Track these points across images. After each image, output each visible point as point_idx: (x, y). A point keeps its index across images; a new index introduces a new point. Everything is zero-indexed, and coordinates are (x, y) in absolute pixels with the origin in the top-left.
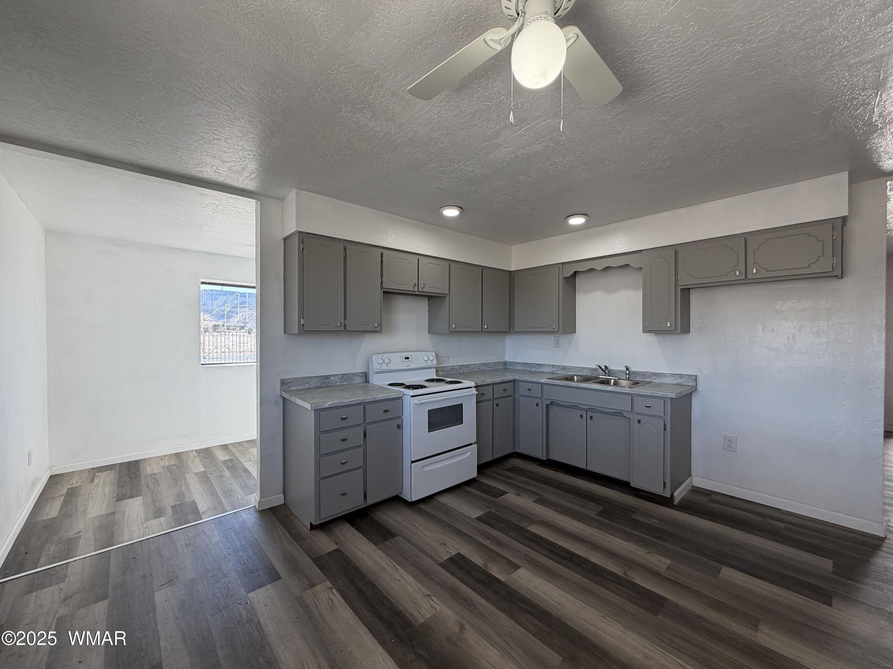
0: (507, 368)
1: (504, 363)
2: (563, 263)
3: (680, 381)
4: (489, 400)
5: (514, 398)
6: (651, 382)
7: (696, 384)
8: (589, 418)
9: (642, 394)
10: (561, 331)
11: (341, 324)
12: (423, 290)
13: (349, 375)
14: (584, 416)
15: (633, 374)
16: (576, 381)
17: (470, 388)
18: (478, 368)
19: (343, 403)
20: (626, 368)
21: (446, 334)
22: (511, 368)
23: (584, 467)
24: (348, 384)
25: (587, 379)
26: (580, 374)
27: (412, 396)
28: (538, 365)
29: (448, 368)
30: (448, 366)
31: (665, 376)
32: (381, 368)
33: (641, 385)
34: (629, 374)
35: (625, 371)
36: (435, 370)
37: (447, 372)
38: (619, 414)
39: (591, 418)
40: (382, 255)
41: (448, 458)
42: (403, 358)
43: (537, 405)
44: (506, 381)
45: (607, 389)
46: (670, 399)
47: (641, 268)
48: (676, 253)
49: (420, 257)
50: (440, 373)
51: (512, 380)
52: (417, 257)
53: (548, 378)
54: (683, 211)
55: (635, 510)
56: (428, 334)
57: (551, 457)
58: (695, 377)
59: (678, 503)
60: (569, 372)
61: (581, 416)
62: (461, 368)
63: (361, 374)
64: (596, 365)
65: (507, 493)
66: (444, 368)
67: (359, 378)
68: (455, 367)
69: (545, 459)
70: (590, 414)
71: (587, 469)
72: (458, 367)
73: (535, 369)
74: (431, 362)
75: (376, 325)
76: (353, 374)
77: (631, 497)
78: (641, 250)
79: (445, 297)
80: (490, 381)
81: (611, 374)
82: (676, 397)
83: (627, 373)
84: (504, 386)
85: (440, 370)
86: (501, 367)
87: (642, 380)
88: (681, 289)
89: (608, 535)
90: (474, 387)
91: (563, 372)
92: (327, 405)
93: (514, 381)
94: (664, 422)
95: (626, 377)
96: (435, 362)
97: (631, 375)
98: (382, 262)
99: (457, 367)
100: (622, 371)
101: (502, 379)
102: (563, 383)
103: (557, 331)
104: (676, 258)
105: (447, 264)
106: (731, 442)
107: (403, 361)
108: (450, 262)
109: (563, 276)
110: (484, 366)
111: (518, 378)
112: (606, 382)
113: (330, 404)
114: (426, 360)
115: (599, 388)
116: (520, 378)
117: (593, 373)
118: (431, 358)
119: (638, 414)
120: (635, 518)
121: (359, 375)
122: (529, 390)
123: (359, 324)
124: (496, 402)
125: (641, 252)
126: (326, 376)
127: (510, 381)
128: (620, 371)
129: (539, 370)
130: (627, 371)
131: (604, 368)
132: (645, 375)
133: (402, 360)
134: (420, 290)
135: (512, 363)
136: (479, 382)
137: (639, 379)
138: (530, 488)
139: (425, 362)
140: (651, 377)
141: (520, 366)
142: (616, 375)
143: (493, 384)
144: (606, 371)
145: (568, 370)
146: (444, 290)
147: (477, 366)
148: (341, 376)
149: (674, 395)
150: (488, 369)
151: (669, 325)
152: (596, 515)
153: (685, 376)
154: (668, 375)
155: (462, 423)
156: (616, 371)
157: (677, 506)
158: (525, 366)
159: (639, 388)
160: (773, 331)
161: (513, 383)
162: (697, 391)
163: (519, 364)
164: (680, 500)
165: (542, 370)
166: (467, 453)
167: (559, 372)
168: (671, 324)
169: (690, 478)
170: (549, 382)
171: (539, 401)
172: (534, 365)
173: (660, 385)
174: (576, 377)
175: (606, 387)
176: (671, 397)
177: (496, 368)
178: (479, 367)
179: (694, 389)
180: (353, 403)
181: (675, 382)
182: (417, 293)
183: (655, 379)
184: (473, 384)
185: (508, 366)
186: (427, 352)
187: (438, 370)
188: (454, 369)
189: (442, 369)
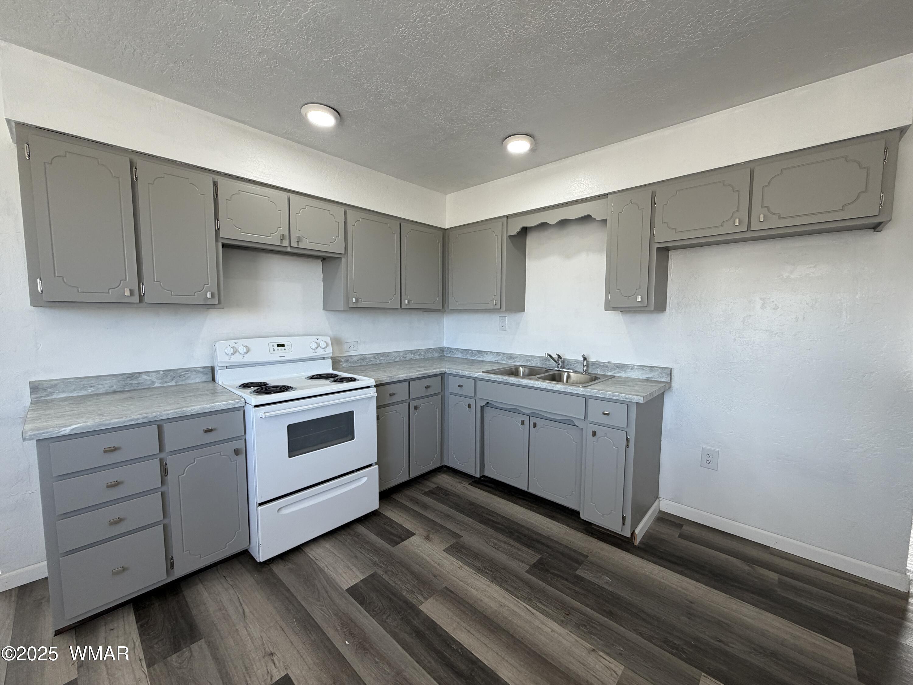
0: (444, 356)
1: (441, 350)
2: (507, 216)
3: (650, 375)
4: (403, 402)
5: (442, 396)
6: (615, 377)
7: (671, 380)
8: (532, 425)
9: (600, 396)
10: (504, 308)
11: (132, 292)
12: (298, 245)
13: (181, 371)
14: (527, 423)
15: (593, 366)
16: (521, 375)
17: (369, 387)
18: (403, 357)
19: (105, 425)
20: (584, 358)
21: (342, 311)
22: (449, 355)
23: (525, 488)
24: (177, 385)
25: (532, 373)
26: (528, 364)
27: (256, 406)
28: (480, 352)
29: (355, 358)
30: (355, 355)
31: (632, 369)
32: (231, 360)
33: (599, 382)
34: (587, 366)
35: (583, 362)
36: (330, 361)
37: (353, 363)
38: (569, 422)
39: (535, 425)
40: (215, 184)
41: (329, 490)
42: (273, 346)
43: (470, 406)
44: (430, 374)
45: (554, 389)
46: (636, 404)
47: (606, 221)
48: (653, 195)
49: (291, 196)
50: (344, 365)
51: (438, 373)
52: (285, 195)
53: (484, 370)
54: (667, 132)
55: (582, 558)
56: (323, 312)
57: (486, 474)
58: (670, 370)
59: (640, 543)
60: (515, 362)
61: (523, 423)
62: (376, 357)
63: (202, 370)
64: (546, 353)
65: (413, 534)
67: (200, 375)
68: (367, 356)
69: (478, 476)
70: (533, 420)
71: (528, 491)
72: (372, 356)
73: (477, 358)
74: (323, 350)
75: (209, 295)
76: (188, 370)
77: (580, 535)
78: (606, 195)
79: (341, 258)
80: (403, 375)
81: (565, 365)
82: (644, 402)
83: (585, 364)
84: (427, 382)
85: (343, 360)
86: (436, 355)
87: (603, 373)
88: (657, 248)
89: (538, 613)
90: (375, 386)
91: (510, 361)
92: (67, 431)
93: (442, 375)
94: (626, 436)
95: (583, 370)
96: (329, 350)
97: (590, 366)
98: (216, 197)
99: (370, 356)
100: (579, 362)
101: (422, 373)
102: (500, 378)
103: (500, 308)
104: (653, 203)
105: (342, 210)
106: (711, 457)
107: (274, 350)
108: (346, 208)
109: (507, 234)
110: (411, 354)
111: (447, 371)
112: (557, 377)
113: (74, 429)
114: (314, 347)
115: (544, 387)
116: (450, 371)
117: (543, 364)
118: (323, 345)
119: (593, 423)
120: (582, 574)
121: (199, 372)
122: (460, 386)
123: (173, 294)
124: (413, 404)
125: (607, 197)
126: (130, 374)
127: (436, 375)
128: (577, 361)
129: (481, 359)
130: (585, 362)
131: (555, 357)
132: (607, 367)
133: (272, 348)
134: (294, 244)
135: (450, 350)
136: (385, 378)
137: (599, 372)
138: (449, 525)
139: (313, 351)
140: (615, 370)
141: (460, 353)
142: (572, 367)
143: (409, 381)
144: (559, 361)
145: (515, 359)
146: (336, 247)
147: (401, 354)
148: (162, 373)
149: (642, 398)
150: (417, 357)
151: (639, 300)
152: (527, 572)
153: (656, 368)
154: (636, 367)
155: (353, 438)
156: (571, 361)
157: (638, 548)
158: (465, 353)
159: (596, 388)
160: (776, 308)
161: (440, 377)
162: (671, 389)
163: (459, 351)
164: (643, 538)
165: (485, 359)
166: (362, 479)
167: (504, 362)
168: (642, 298)
169: (658, 500)
170: (484, 376)
171: (472, 402)
172: (476, 352)
173: (625, 381)
174: (521, 369)
175: (553, 385)
176: (637, 402)
177: (430, 355)
178: (405, 356)
179: (668, 386)
180: (133, 423)
181: (644, 377)
182: (289, 249)
183: (619, 372)
184: (371, 382)
185: (446, 354)
186: (317, 337)
187: (339, 361)
188: (366, 359)
189: (346, 359)
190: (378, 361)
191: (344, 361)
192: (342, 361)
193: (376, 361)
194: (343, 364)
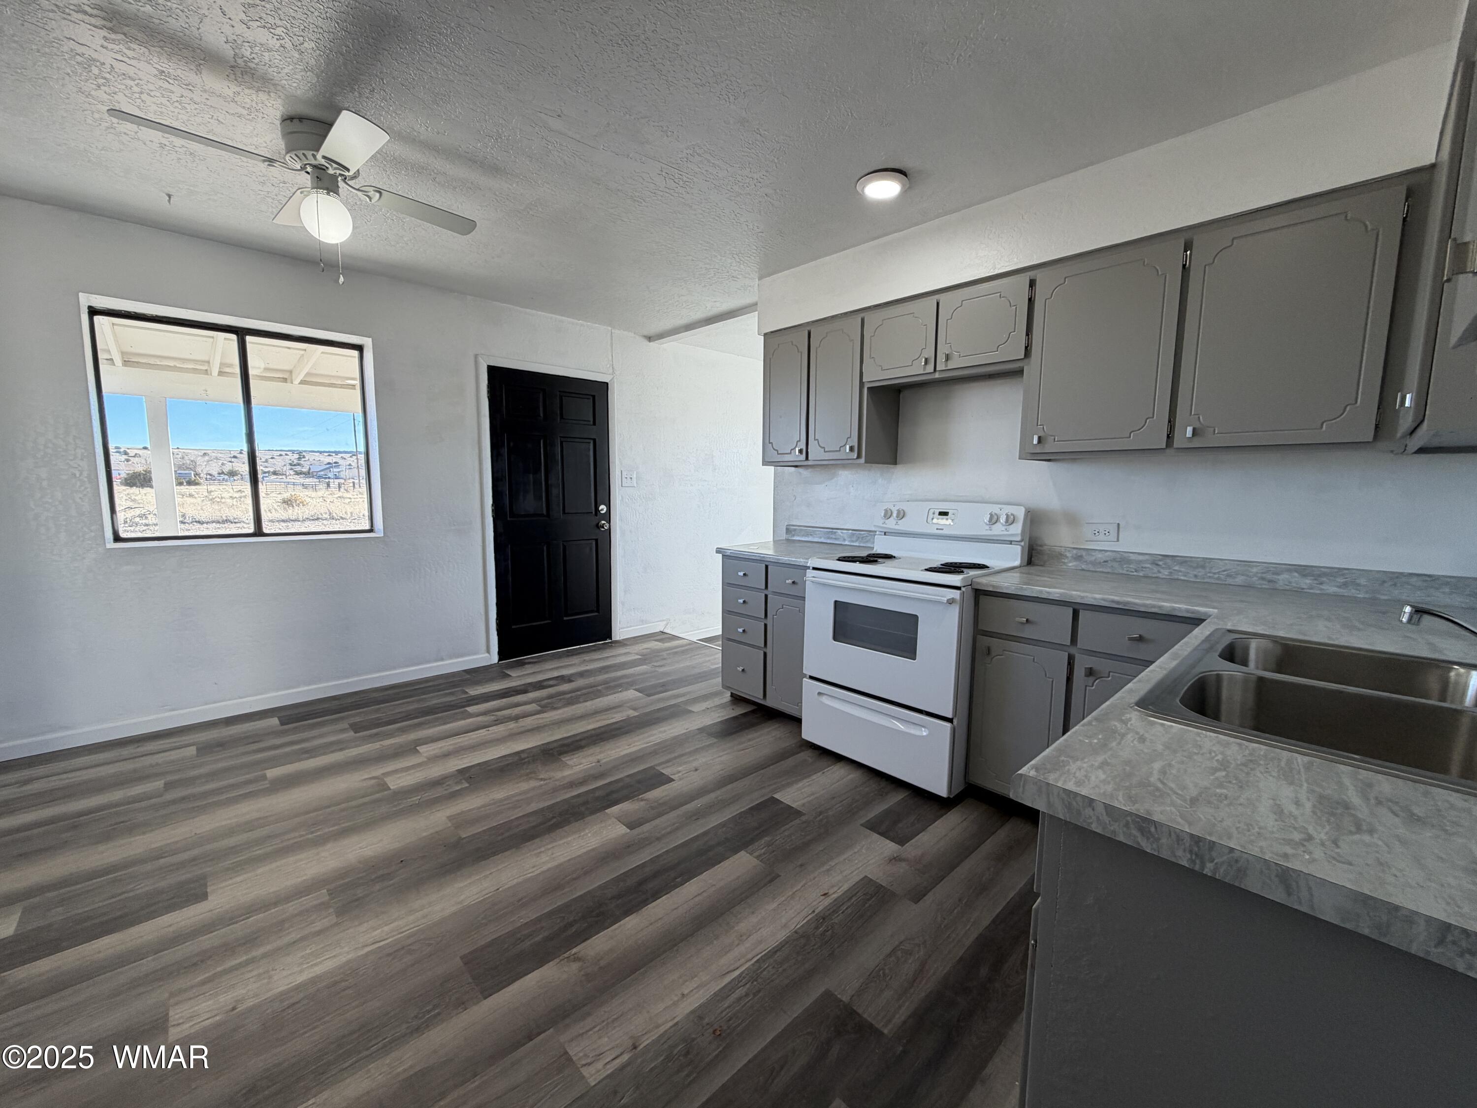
4: (1054, 646)
13: (863, 532)
29: (1099, 555)
30: (1103, 551)
37: (1093, 563)
42: (934, 513)
49: (942, 296)
50: (1070, 565)
62: (1160, 563)
66: (1084, 553)
68: (1133, 557)
75: (847, 449)
85: (1068, 555)
92: (729, 552)
96: (1018, 530)
99: (1145, 558)
107: (933, 519)
124: (1085, 661)
133: (931, 516)
180: (753, 558)
186: (1000, 506)
187: (1061, 555)
188: (1129, 562)
189: (1076, 554)
190: (1166, 572)
191: (1072, 557)
192: (1067, 557)
193: (1159, 572)
194: (1070, 562)
